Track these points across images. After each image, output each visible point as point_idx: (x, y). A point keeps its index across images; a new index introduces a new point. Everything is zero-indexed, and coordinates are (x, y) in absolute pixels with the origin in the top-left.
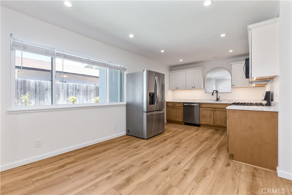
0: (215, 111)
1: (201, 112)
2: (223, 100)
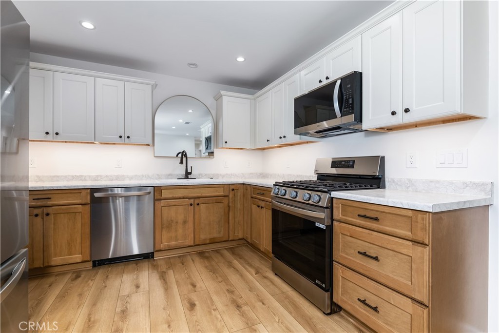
0: (198, 204)
1: (158, 213)
2: (200, 176)
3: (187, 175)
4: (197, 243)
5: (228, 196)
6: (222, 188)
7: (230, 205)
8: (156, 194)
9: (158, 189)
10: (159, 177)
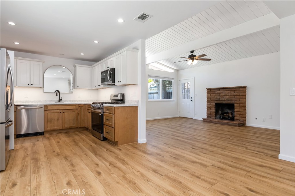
0: (64, 112)
1: (46, 116)
2: (66, 101)
3: (60, 100)
4: (63, 128)
5: (78, 109)
6: (75, 106)
7: (79, 113)
8: (45, 108)
9: (46, 106)
10: (46, 101)
